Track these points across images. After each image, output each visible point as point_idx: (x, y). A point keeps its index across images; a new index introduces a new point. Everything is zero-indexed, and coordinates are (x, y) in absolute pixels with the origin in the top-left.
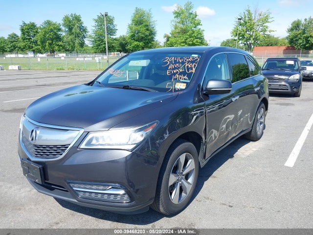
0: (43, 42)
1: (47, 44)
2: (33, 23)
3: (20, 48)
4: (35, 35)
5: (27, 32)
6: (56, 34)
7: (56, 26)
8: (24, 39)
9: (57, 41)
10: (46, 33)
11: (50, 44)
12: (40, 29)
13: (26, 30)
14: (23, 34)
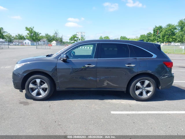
0: (163, 36)
1: (166, 38)
2: (161, 26)
3: (151, 40)
4: (160, 32)
5: (156, 31)
6: (172, 31)
7: (173, 27)
8: (154, 35)
9: (172, 36)
10: (166, 31)
11: (168, 38)
12: (164, 29)
13: (156, 30)
14: (154, 32)
